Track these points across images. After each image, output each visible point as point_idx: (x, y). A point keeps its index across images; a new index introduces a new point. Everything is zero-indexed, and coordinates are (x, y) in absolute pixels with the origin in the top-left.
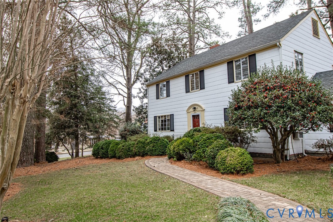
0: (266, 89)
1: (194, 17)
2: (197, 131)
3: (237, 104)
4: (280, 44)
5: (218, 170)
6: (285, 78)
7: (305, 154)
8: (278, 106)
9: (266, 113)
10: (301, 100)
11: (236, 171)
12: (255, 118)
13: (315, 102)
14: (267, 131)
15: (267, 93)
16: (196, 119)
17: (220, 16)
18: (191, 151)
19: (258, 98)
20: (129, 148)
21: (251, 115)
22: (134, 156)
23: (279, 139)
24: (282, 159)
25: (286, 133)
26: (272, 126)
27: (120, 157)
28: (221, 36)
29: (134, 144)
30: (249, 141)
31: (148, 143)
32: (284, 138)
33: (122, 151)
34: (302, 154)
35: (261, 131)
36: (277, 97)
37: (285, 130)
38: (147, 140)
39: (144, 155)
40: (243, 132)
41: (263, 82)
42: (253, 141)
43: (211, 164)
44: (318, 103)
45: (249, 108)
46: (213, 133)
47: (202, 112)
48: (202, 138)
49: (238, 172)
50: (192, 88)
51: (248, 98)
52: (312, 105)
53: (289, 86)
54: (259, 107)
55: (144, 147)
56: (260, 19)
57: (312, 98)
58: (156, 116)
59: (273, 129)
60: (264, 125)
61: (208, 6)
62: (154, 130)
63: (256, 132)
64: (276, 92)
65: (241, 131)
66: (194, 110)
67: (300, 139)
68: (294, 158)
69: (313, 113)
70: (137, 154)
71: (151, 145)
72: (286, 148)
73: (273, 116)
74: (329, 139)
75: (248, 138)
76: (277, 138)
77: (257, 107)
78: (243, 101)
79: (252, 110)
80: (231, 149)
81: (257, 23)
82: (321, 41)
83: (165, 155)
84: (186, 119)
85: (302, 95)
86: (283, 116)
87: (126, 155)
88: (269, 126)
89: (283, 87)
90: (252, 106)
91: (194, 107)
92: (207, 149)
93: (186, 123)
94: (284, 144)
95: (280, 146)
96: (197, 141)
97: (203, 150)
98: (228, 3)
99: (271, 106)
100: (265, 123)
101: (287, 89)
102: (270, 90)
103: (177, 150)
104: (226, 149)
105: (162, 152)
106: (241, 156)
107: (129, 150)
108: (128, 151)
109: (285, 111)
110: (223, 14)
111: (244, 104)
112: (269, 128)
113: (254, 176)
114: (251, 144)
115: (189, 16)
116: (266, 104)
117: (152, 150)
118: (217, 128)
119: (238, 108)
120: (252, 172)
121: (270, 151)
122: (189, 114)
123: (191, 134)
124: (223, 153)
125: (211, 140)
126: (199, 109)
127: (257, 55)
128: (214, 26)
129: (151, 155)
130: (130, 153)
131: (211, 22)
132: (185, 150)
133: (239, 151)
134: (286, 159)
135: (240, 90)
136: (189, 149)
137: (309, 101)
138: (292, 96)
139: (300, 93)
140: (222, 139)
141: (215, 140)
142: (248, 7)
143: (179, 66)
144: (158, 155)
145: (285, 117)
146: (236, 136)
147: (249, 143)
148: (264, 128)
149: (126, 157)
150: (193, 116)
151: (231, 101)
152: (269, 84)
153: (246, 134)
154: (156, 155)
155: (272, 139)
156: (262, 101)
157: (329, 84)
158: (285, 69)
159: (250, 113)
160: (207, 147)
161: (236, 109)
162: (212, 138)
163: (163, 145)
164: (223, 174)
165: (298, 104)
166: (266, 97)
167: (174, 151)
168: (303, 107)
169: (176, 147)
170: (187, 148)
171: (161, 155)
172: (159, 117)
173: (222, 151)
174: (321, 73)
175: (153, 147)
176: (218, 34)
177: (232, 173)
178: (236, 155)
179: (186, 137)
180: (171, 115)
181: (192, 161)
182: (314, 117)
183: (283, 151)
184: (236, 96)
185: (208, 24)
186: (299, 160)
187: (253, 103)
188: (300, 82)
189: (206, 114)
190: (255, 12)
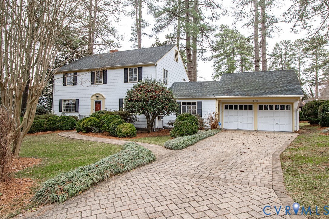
0: (147, 91)
1: (95, 15)
2: (101, 113)
3: (131, 98)
4: (156, 65)
5: (116, 136)
6: (156, 86)
7: (163, 128)
8: (152, 102)
9: (145, 105)
10: (162, 99)
11: (127, 136)
12: (139, 107)
13: (169, 101)
14: (145, 115)
15: (147, 94)
16: (98, 104)
17: (117, 20)
18: (97, 126)
19: (142, 96)
20: (41, 125)
21: (138, 105)
22: (45, 130)
23: (151, 119)
24: (151, 130)
25: (155, 116)
26: (148, 112)
27: (31, 131)
28: (116, 38)
29: (44, 122)
30: (134, 120)
31: (59, 121)
32: (153, 119)
33: (33, 127)
34: (162, 128)
35: (142, 114)
36: (152, 97)
37: (154, 114)
38: (57, 118)
39: (54, 130)
40: (131, 115)
41: (145, 87)
42: (136, 120)
43: (112, 133)
44: (170, 101)
45: (137, 101)
46: (113, 114)
47: (103, 100)
48: (107, 117)
49: (128, 136)
50: (96, 81)
51: (137, 96)
52: (167, 102)
53: (158, 91)
54: (142, 101)
55: (54, 124)
56: (147, 33)
57: (168, 99)
58: (62, 100)
59: (148, 113)
60: (144, 111)
61: (107, 10)
62: (59, 111)
63: (139, 115)
64: (151, 94)
65: (130, 114)
66: (97, 98)
67: (162, 120)
68: (157, 130)
69: (167, 107)
70: (47, 129)
71: (62, 122)
72: (154, 124)
73: (149, 107)
74: (174, 120)
75: (133, 119)
76: (150, 119)
77: (141, 101)
78: (134, 97)
79: (138, 102)
80: (125, 124)
81: (144, 35)
82: (178, 64)
83: (72, 130)
84: (90, 104)
85: (163, 97)
86: (154, 107)
87: (37, 130)
88: (146, 112)
89: (154, 91)
90: (138, 100)
91: (97, 96)
92: (110, 124)
93: (90, 107)
94: (153, 122)
95: (151, 123)
96: (103, 119)
97: (107, 125)
98: (124, 12)
99: (148, 101)
100: (144, 110)
101: (157, 93)
102: (149, 92)
103: (86, 125)
104: (122, 124)
105: (71, 128)
106: (130, 127)
107: (41, 126)
108: (39, 127)
109: (155, 105)
110: (120, 20)
111: (134, 99)
112: (146, 113)
113: (136, 138)
114: (135, 122)
115: (90, 14)
116: (146, 100)
117: (63, 126)
118: (116, 112)
119: (131, 101)
120: (135, 136)
121: (145, 126)
122: (93, 100)
123: (96, 115)
124: (121, 126)
125: (113, 119)
126: (101, 97)
127: (143, 68)
128: (111, 28)
129: (61, 130)
130: (41, 128)
131: (109, 23)
132: (92, 126)
133: (129, 125)
134: (153, 131)
135: (132, 90)
136: (95, 125)
137: (166, 100)
138: (159, 97)
139: (163, 96)
140: (119, 118)
141: (115, 119)
142: (140, 22)
143: (84, 61)
144: (67, 130)
145: (154, 108)
146: (127, 117)
147: (134, 122)
148: (144, 113)
149: (37, 132)
150: (96, 102)
151: (126, 95)
152: (148, 89)
153: (132, 116)
154: (65, 130)
155: (147, 119)
156: (144, 98)
157: (179, 90)
158: (157, 81)
159: (137, 104)
160: (110, 123)
161: (129, 101)
162: (113, 118)
163: (72, 122)
164: (120, 137)
165: (161, 101)
166: (146, 96)
167: (84, 126)
168: (163, 103)
169: (85, 123)
170: (94, 124)
171: (70, 130)
172: (65, 101)
173: (120, 125)
174: (176, 83)
175: (64, 124)
176: (114, 35)
177: (125, 137)
178: (128, 127)
179: (93, 117)
180: (76, 100)
181: (97, 132)
182: (167, 108)
183: (152, 126)
184: (130, 93)
185: (106, 24)
186: (159, 131)
187: (139, 98)
188: (163, 90)
189: (106, 101)
190: (144, 27)
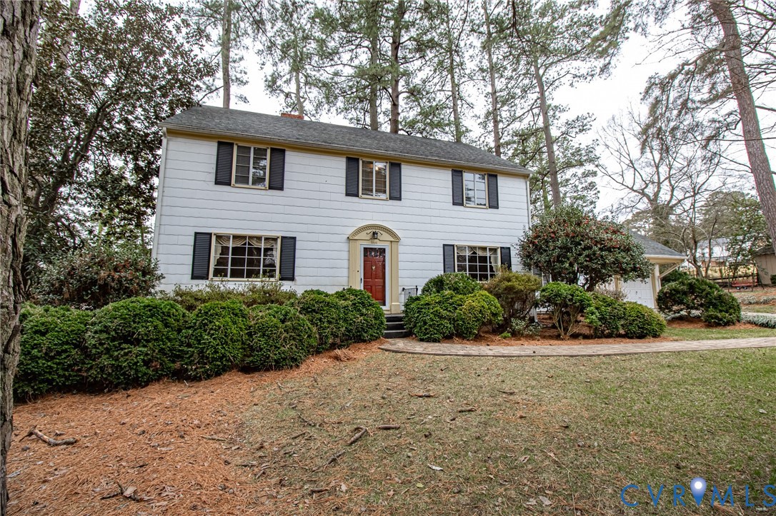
47: (393, 245)
50: (363, 189)
58: (207, 234)
62: (191, 276)
66: (374, 238)
84: (344, 255)
91: (375, 232)
122: (355, 243)
126: (386, 237)
127: (499, 178)
150: (365, 250)
180: (283, 238)
189: (402, 249)
